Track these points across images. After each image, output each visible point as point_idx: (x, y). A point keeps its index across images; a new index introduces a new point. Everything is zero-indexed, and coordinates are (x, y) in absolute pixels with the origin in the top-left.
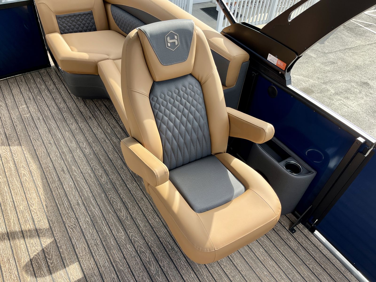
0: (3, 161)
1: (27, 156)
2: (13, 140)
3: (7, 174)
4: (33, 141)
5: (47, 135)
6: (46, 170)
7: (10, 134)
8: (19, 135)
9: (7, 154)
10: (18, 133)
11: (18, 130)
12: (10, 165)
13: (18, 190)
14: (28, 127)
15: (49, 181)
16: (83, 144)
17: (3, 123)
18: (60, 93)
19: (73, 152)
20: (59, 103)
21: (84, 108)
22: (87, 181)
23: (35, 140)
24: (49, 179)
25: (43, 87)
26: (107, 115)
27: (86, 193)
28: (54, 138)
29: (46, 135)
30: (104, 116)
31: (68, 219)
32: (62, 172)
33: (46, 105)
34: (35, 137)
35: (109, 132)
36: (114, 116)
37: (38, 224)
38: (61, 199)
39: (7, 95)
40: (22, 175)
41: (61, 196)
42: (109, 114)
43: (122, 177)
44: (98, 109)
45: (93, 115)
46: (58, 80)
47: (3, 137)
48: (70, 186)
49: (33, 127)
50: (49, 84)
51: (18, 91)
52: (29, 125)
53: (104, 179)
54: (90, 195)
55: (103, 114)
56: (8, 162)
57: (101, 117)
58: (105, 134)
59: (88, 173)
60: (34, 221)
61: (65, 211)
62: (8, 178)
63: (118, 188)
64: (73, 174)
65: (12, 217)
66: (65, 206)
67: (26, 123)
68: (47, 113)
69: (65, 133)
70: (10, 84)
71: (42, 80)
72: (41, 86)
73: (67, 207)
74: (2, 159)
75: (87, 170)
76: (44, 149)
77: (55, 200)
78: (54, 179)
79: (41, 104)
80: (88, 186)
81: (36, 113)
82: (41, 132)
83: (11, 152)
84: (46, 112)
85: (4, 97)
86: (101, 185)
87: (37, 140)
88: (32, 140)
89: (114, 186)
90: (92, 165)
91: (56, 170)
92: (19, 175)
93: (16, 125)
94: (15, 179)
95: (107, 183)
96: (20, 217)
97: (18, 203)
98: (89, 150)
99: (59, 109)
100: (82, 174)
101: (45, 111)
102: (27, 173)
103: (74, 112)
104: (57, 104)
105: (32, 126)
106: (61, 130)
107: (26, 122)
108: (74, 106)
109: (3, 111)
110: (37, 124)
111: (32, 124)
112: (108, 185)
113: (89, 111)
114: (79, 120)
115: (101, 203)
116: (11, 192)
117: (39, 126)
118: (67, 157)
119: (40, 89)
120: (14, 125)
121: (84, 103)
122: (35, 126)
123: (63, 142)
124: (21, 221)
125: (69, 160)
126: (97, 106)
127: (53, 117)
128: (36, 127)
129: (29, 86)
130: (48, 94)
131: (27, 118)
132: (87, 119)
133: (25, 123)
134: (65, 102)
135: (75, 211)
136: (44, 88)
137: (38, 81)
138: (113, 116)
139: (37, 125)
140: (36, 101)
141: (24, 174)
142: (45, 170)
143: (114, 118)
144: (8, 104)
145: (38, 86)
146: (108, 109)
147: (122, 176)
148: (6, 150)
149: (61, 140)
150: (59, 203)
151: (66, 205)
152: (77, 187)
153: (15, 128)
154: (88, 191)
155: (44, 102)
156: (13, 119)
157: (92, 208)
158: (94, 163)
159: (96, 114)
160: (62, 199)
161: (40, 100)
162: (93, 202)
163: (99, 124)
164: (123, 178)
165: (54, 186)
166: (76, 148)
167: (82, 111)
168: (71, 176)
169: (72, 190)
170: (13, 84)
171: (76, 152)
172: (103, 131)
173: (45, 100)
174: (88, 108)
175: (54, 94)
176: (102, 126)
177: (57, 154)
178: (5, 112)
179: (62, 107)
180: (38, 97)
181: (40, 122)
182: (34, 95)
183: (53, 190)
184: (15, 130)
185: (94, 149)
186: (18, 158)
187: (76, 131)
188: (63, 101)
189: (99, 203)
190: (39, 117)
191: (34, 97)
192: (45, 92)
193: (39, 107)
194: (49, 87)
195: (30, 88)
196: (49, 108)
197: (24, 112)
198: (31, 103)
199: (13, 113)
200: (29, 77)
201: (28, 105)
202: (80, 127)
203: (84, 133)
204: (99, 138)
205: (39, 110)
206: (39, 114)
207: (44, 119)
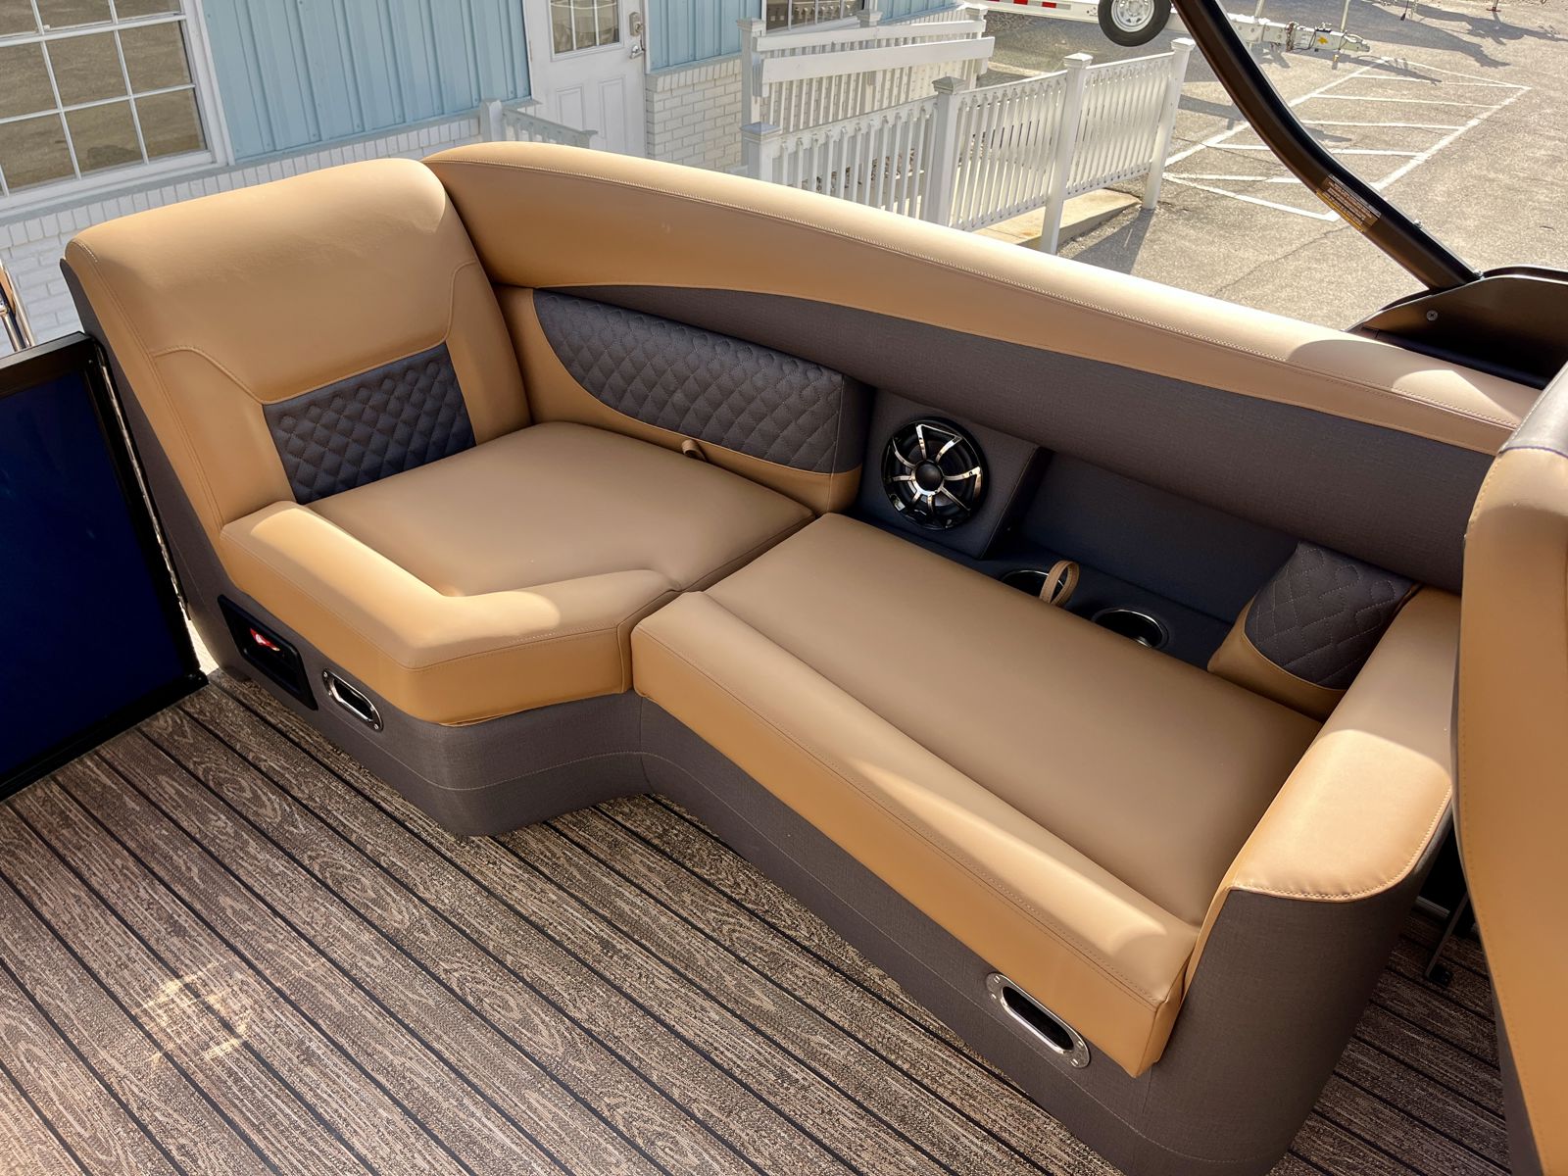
14: (265, 1138)
16: (676, 1143)
18: (342, 836)
20: (373, 901)
21: (533, 890)
25: (221, 822)
26: (687, 898)
29: (414, 1166)
30: (674, 907)
33: (304, 943)
35: (768, 1005)
36: (728, 890)
42: (692, 888)
44: (618, 873)
45: (610, 923)
46: (287, 757)
49: (297, 1127)
50: (248, 794)
51: (78, 899)
52: (268, 1125)
55: (663, 898)
57: (663, 919)
58: (753, 1027)
67: (242, 1112)
68: (339, 996)
69: (523, 1099)
71: (194, 781)
72: (205, 822)
79: (270, 946)
81: (268, 1015)
82: (373, 1151)
84: (328, 986)
99: (393, 941)
101: (320, 988)
103: (493, 934)
104: (362, 911)
105: (292, 1122)
106: (489, 1092)
107: (236, 1106)
108: (470, 897)
109: (44, 1072)
110: (316, 1095)
111: (286, 1110)
113: (572, 902)
114: (556, 981)
117: (335, 1106)
119: (205, 842)
120: (167, 1154)
121: (516, 860)
122: (309, 1117)
126: (601, 861)
128: (318, 1118)
129: (132, 845)
130: (279, 865)
131: (231, 1073)
132: (599, 962)
133: (237, 1119)
134: (407, 888)
136: (231, 831)
137: (170, 790)
138: (725, 893)
139: (319, 1103)
140: (226, 935)
143: (739, 903)
144: (52, 1011)
145: (185, 824)
155: (278, 921)
156: (139, 1108)
159: (627, 908)
161: (244, 918)
163: (682, 971)
167: (533, 918)
170: (22, 855)
172: (734, 1014)
174: (560, 887)
175: (313, 854)
176: (703, 978)
179: (402, 922)
180: (225, 901)
181: (325, 1075)
182: (191, 893)
187: (577, 1064)
188: (385, 880)
190: (302, 1042)
191: (198, 906)
193: (261, 967)
194: (256, 813)
195: (141, 855)
196: (331, 960)
197: (186, 1038)
198: (199, 961)
199: (117, 1066)
200: (104, 786)
201: (188, 979)
202: (588, 1032)
203: (636, 1064)
204: (743, 1071)
205: (278, 990)
206: (291, 1021)
207: (340, 1048)
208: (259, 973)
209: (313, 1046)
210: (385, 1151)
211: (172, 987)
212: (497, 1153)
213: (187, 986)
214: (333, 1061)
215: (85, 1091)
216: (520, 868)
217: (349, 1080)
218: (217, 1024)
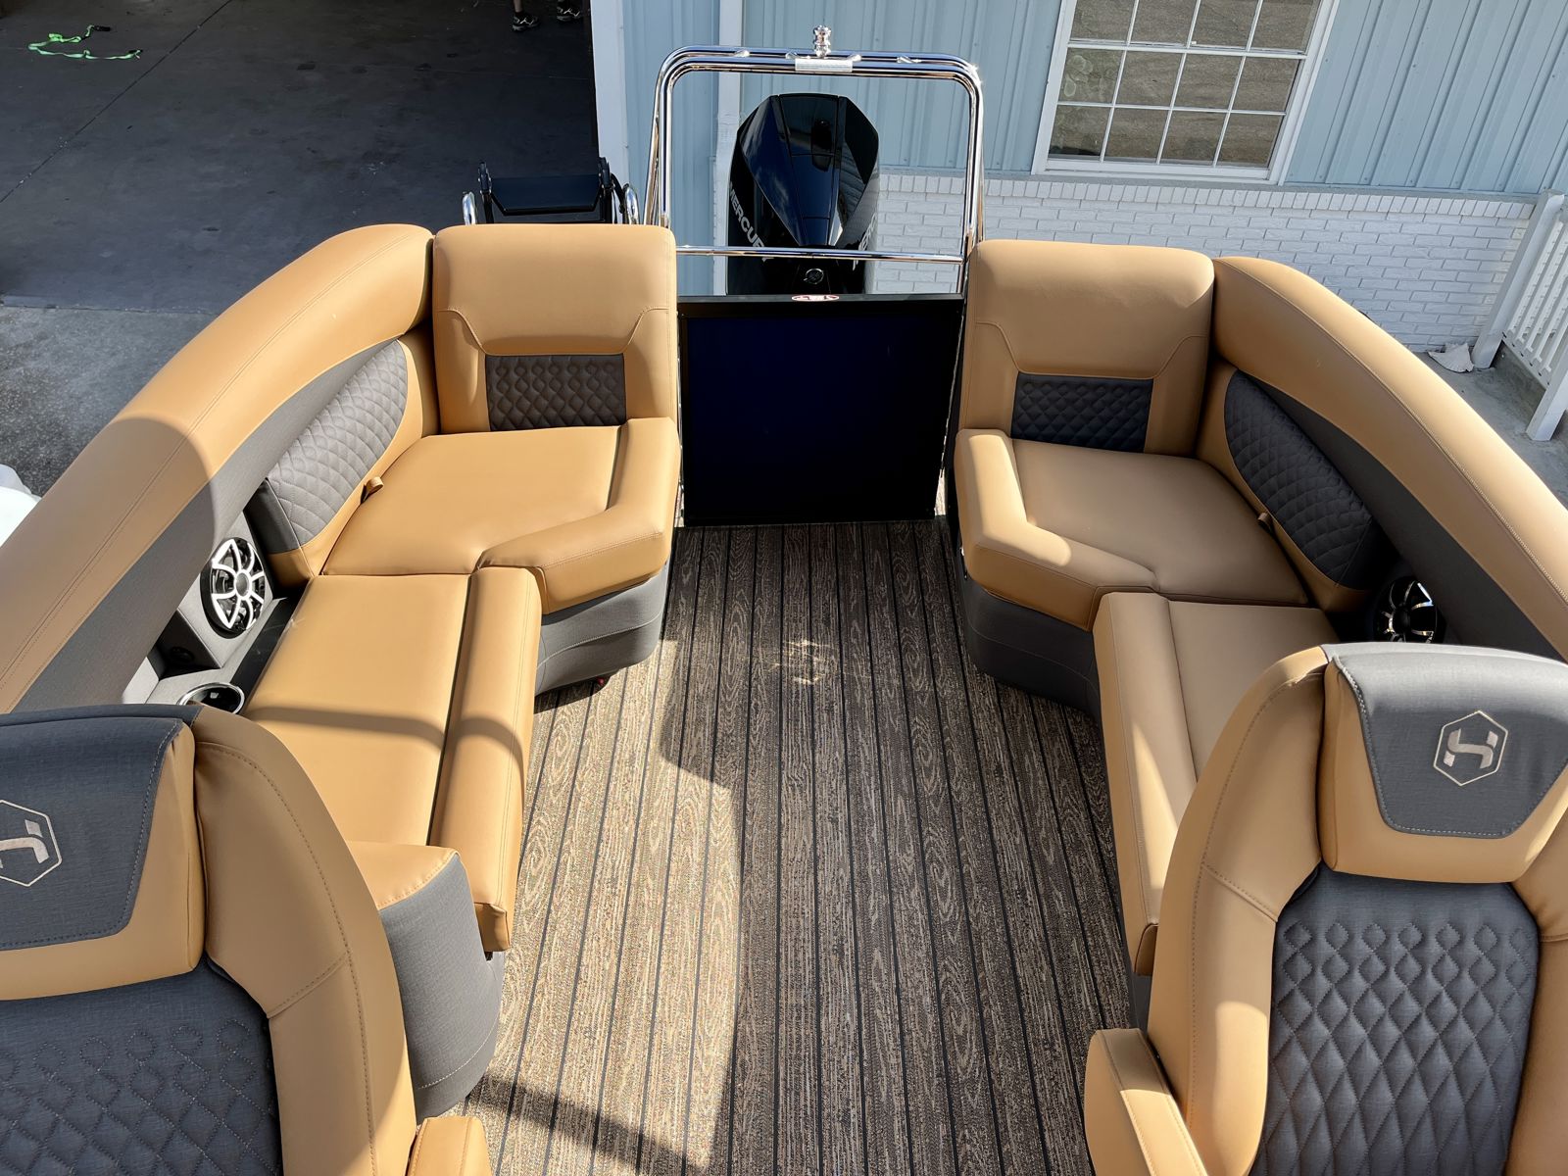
0: (676, 825)
1: (750, 838)
2: (731, 761)
3: (671, 879)
4: (784, 789)
5: (834, 783)
6: (786, 923)
7: (729, 732)
8: (751, 749)
9: (697, 806)
10: (751, 738)
11: (755, 729)
12: (690, 853)
13: (684, 958)
14: (787, 727)
15: (783, 970)
16: (942, 871)
17: (721, 682)
18: (928, 631)
19: (895, 890)
20: (914, 669)
21: (990, 719)
22: (907, 1037)
23: (793, 786)
24: (787, 962)
25: (884, 589)
26: (1064, 782)
27: (885, 1088)
28: (851, 806)
29: (830, 783)
30: (1052, 781)
31: (792, 1164)
32: (833, 957)
33: (869, 666)
34: (796, 777)
35: (1051, 860)
36: (1090, 797)
37: (695, 1128)
38: (800, 1065)
39: (765, 581)
40: (714, 906)
41: (802, 1054)
42: (1072, 781)
43: (1038, 1088)
44: (1041, 744)
45: (1011, 762)
46: (938, 578)
47: (704, 735)
48: (842, 1026)
49: (802, 732)
50: (905, 584)
51: (802, 582)
52: (792, 721)
53: (966, 1057)
54: (898, 1103)
55: (1051, 772)
56: (688, 836)
57: (1040, 782)
58: (1031, 861)
59: (920, 1004)
60: (688, 1110)
61: (796, 1125)
62: (669, 900)
63: (1006, 1130)
64: (867, 985)
65: (633, 1053)
66: (802, 1102)
67: (788, 711)
68: (863, 696)
69: (896, 797)
70: (786, 546)
71: (888, 562)
72: (877, 583)
73: (806, 1114)
74: (677, 818)
75: (921, 991)
76: (807, 834)
77: (777, 1057)
78: (801, 971)
79: (855, 655)
80: (900, 1060)
81: (830, 682)
82: (821, 764)
83: (710, 805)
84: (862, 689)
85: (754, 586)
86: (948, 1077)
87: (797, 792)
88: (783, 781)
89: (994, 1109)
90: (944, 977)
91: (818, 938)
92: (703, 901)
93: (756, 704)
94: (687, 911)
95: (973, 1081)
96: (653, 1068)
97: (666, 1009)
98: (952, 907)
99: (906, 693)
100: (899, 999)
101: (859, 687)
102: (730, 909)
103: (952, 723)
104: (905, 670)
105: (802, 728)
106: (885, 783)
107: (788, 706)
108: (957, 699)
109: (735, 639)
110: (820, 726)
111: (804, 723)
112: (973, 1097)
113: (1003, 739)
114: (959, 764)
115: (926, 1162)
116: (660, 955)
117: (823, 736)
118: (872, 902)
119: (869, 593)
120: (750, 703)
121: (996, 700)
122: (810, 732)
123: (874, 834)
124: (652, 1086)
125: (874, 918)
126: (1038, 732)
127: (876, 721)
128: (813, 736)
129: (841, 573)
130: (889, 625)
131: (797, 692)
132: (987, 774)
133: (784, 711)
134: (933, 674)
135: (826, 1144)
136: (884, 596)
137: (876, 560)
138: (1086, 797)
139: (818, 730)
140: (843, 637)
141: (719, 904)
142: (784, 921)
143: (1089, 807)
144: (756, 620)
145: (868, 579)
146: (1076, 759)
147: (1037, 1081)
148: (697, 787)
149: (871, 822)
150: (785, 1080)
151: (806, 1100)
152: (864, 1046)
153: (749, 718)
154: (897, 1080)
155: (868, 648)
156: (755, 679)
157: (887, 1168)
158: (955, 971)
159: (1027, 762)
160: (802, 1069)
161: (856, 637)
162: (899, 1139)
163: (1024, 810)
164: (1039, 1094)
165: (792, 1001)
166: (912, 878)
167: (977, 732)
168: (857, 986)
169: (844, 1047)
170: (797, 549)
171: (905, 892)
172: (1028, 848)
173: (873, 643)
174: (1005, 729)
175: (908, 631)
176: (1031, 822)
177: (841, 872)
178: (740, 647)
179: (917, 688)
180: (855, 624)
181: (830, 722)
182: (845, 611)
183: (782, 1017)
184: (746, 725)
185: (971, 911)
186: (722, 834)
187: (933, 805)
188: (927, 664)
189: (917, 1157)
190: (833, 703)
191: (843, 618)
192: (881, 610)
193: (844, 660)
194: (900, 595)
195: (841, 580)
196: (873, 680)
197: (793, 666)
198: (824, 641)
199: (761, 658)
200: (851, 539)
201: (813, 644)
202: (951, 797)
203: (958, 827)
204: (1005, 873)
205: (842, 675)
206: (836, 691)
207: (844, 717)
208: (841, 662)
209: (835, 707)
210: (825, 768)
211: (806, 643)
212: (865, 807)
213: (811, 646)
214: (837, 719)
215: (742, 657)
216: (994, 705)
217: (836, 731)
218: (808, 670)
